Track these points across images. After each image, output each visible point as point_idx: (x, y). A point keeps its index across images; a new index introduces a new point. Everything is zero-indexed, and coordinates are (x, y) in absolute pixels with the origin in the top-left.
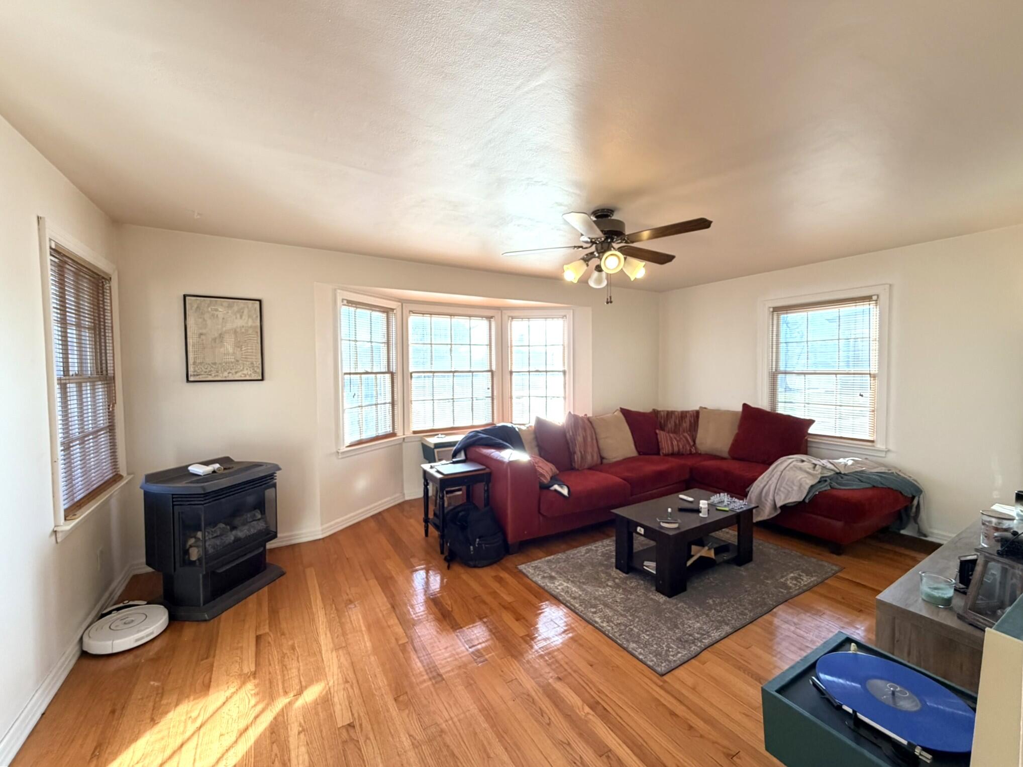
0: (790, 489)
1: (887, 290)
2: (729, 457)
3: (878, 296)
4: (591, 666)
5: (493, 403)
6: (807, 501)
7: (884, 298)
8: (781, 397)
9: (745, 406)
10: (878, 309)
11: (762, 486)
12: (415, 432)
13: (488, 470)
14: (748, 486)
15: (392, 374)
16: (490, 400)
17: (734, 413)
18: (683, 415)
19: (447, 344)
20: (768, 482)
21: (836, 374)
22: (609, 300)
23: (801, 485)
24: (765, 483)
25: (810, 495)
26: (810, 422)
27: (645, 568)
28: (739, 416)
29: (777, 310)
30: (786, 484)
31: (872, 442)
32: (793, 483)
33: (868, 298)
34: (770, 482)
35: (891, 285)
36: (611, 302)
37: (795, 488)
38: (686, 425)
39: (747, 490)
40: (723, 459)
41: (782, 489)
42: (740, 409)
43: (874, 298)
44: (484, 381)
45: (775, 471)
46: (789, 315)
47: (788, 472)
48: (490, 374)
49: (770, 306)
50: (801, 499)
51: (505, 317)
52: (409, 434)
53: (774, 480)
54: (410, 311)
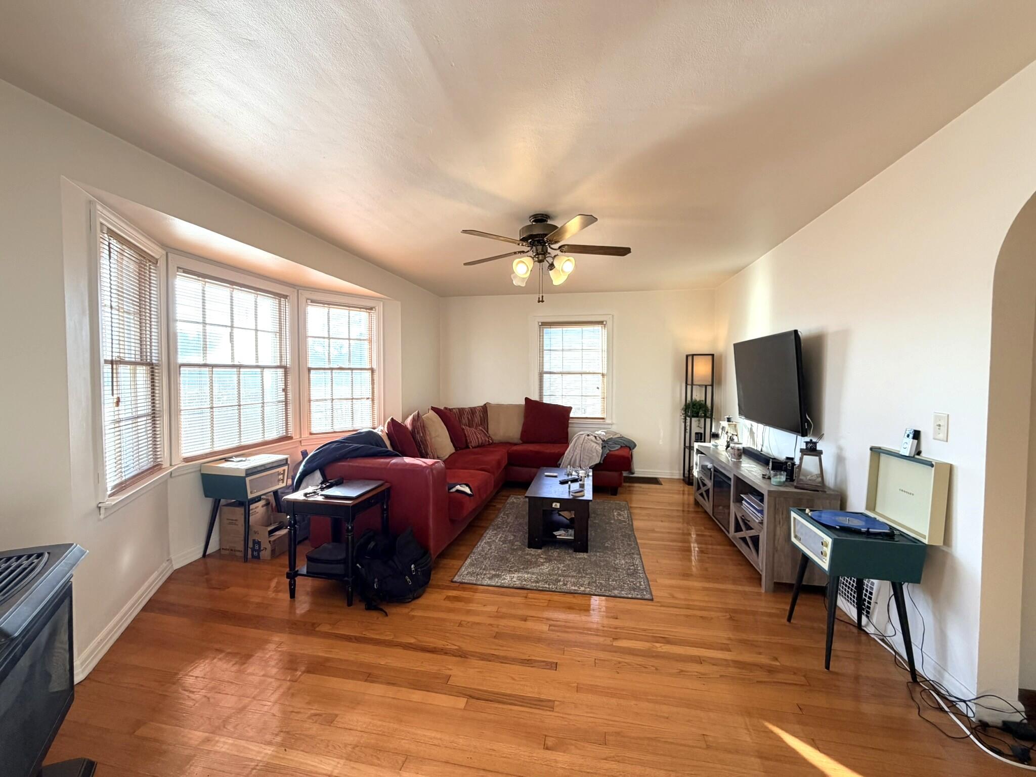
0: (591, 456)
1: (611, 318)
2: (521, 442)
3: (606, 321)
4: (617, 619)
5: (286, 409)
6: (602, 462)
7: (609, 323)
8: (546, 392)
9: (527, 400)
10: (606, 330)
11: (570, 457)
12: (187, 460)
13: (387, 485)
14: (558, 461)
15: (151, 366)
16: (282, 406)
17: (518, 406)
18: (473, 410)
19: (226, 326)
20: (573, 454)
21: (581, 374)
22: (541, 300)
23: (597, 451)
24: (572, 455)
25: (603, 459)
26: (569, 409)
27: (558, 537)
28: (523, 409)
29: (545, 324)
30: (587, 452)
31: (603, 419)
32: (591, 451)
33: (601, 323)
34: (576, 453)
35: (613, 316)
36: (543, 301)
37: (595, 454)
38: (477, 419)
39: (559, 462)
40: (515, 444)
41: (585, 457)
42: (522, 402)
43: (605, 323)
44: (273, 380)
45: (576, 445)
46: (552, 329)
47: (586, 444)
48: (281, 372)
49: (539, 321)
50: (598, 462)
51: (302, 300)
52: (178, 463)
53: (578, 451)
54: (178, 268)
